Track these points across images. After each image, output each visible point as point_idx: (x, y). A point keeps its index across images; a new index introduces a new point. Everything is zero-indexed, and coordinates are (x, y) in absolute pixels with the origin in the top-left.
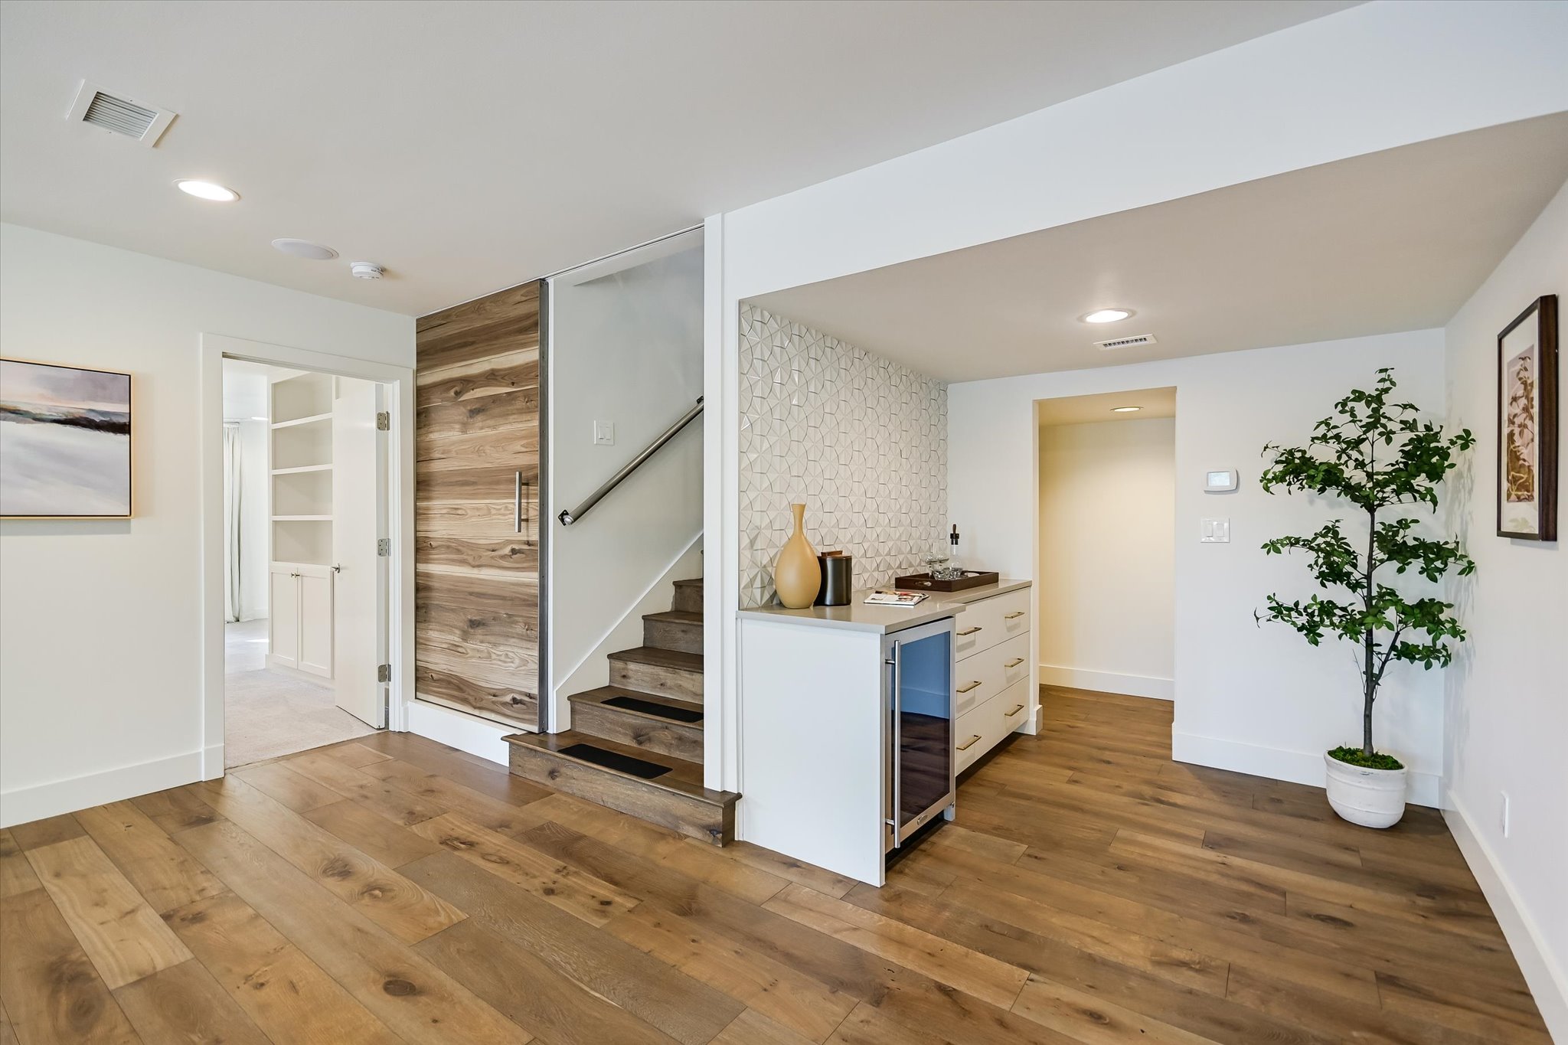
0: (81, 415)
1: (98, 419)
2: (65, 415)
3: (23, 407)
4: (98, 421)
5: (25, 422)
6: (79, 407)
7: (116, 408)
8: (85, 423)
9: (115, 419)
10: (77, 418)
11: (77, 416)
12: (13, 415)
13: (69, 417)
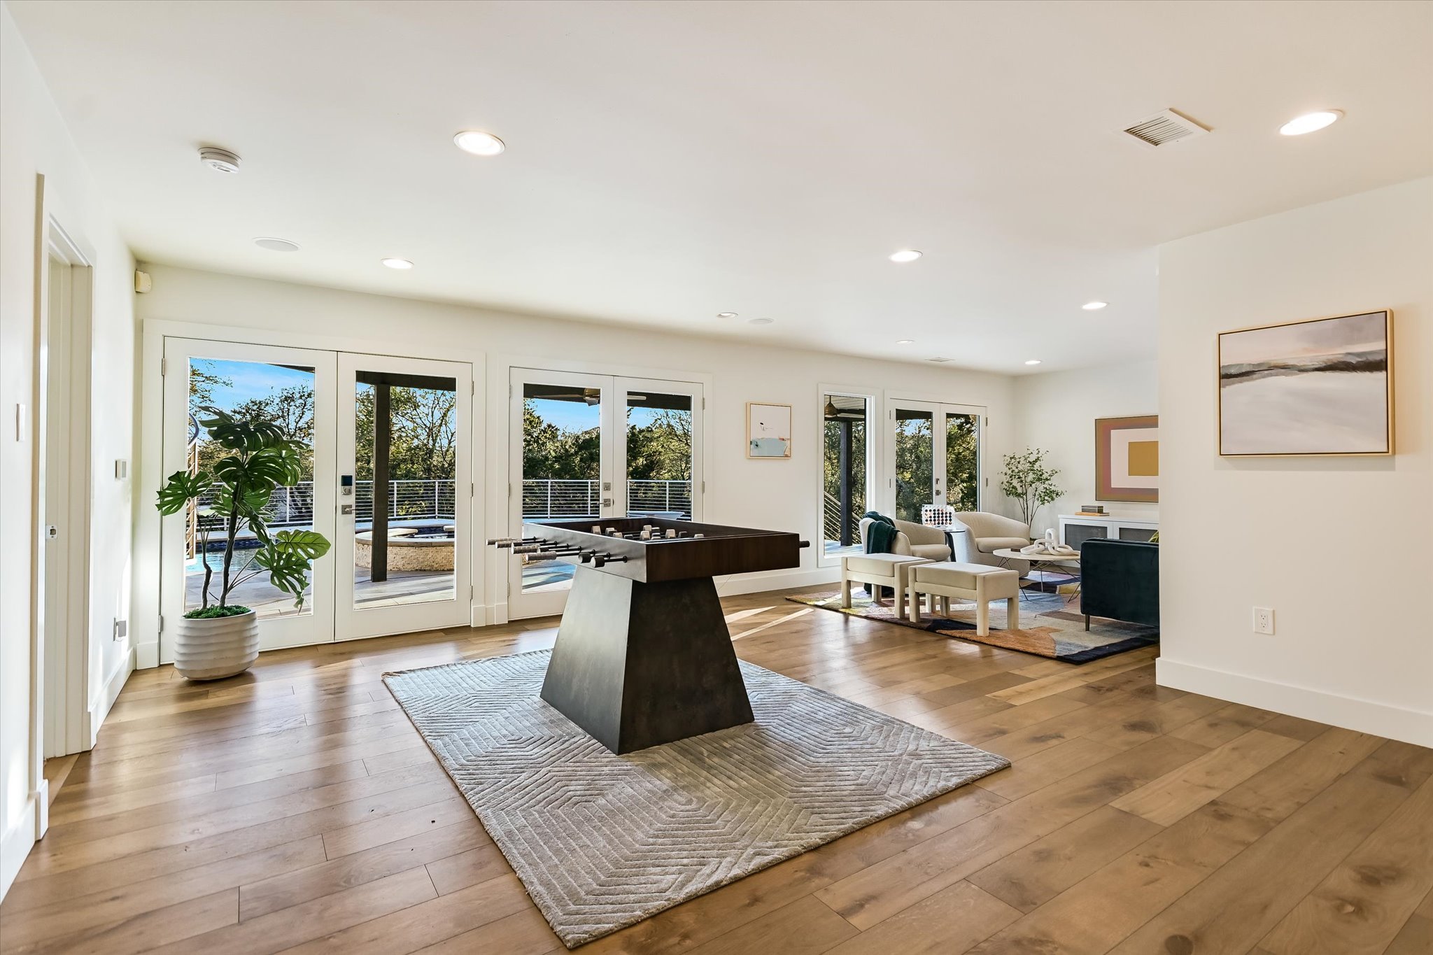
0: (1339, 360)
1: (1354, 360)
2: (1326, 363)
3: (1291, 362)
4: (1354, 362)
5: (1292, 374)
6: (1337, 352)
7: (1373, 347)
8: (1342, 366)
9: (1371, 358)
10: (1335, 364)
11: (1336, 361)
12: (1283, 370)
13: (1329, 364)
